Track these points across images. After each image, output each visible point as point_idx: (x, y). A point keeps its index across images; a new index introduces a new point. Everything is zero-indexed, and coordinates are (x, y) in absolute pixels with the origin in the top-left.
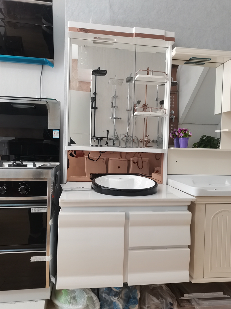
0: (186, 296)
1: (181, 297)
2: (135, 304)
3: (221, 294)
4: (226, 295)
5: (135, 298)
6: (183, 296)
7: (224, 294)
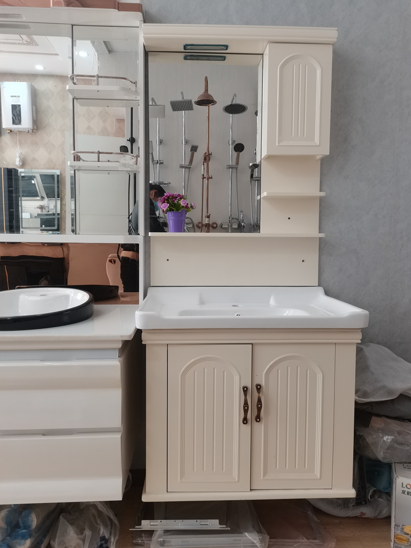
0: (146, 524)
1: (136, 527)
2: (24, 537)
3: (214, 524)
4: (225, 526)
5: (27, 527)
6: (140, 525)
7: (220, 524)
